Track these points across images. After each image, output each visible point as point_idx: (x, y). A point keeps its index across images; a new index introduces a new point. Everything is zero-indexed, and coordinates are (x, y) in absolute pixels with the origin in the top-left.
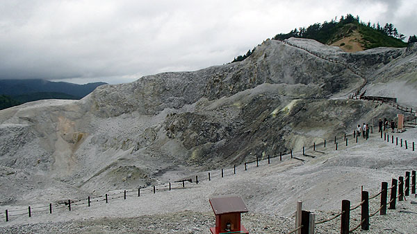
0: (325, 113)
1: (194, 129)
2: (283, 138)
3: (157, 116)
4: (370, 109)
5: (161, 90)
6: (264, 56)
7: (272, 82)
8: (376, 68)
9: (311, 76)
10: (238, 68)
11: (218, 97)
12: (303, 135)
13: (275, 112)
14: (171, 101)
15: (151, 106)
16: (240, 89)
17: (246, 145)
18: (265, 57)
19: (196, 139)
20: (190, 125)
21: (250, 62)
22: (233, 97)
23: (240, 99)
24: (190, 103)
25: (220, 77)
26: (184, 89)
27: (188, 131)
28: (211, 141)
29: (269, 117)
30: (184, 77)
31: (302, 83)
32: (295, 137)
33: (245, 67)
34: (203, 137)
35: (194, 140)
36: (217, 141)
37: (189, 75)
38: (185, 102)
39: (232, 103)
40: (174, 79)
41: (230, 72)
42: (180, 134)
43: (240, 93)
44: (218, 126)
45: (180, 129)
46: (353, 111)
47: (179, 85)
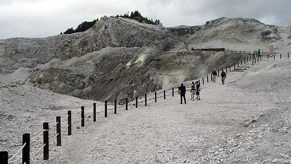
0: (178, 60)
1: (60, 80)
2: (151, 78)
3: (11, 74)
4: (210, 56)
5: (14, 52)
6: (104, 27)
7: (114, 46)
8: (187, 37)
9: (144, 41)
10: (83, 36)
11: (70, 57)
12: (166, 75)
13: (129, 64)
14: (23, 61)
15: (4, 66)
16: (88, 51)
17: (113, 88)
18: (106, 28)
19: (64, 88)
20: (56, 78)
21: (93, 31)
22: (83, 57)
23: (91, 58)
24: (43, 63)
25: (69, 42)
26: (36, 52)
27: (55, 82)
28: (79, 88)
29: (124, 68)
30: (34, 42)
31: (137, 46)
32: (161, 76)
33: (90, 35)
34: (70, 86)
35: (63, 89)
36: (84, 88)
37: (39, 41)
38: (38, 63)
39: (84, 61)
40: (25, 43)
41: (76, 39)
42: (48, 85)
43: (89, 54)
44: (83, 77)
45: (47, 81)
46: (198, 57)
47: (30, 48)
